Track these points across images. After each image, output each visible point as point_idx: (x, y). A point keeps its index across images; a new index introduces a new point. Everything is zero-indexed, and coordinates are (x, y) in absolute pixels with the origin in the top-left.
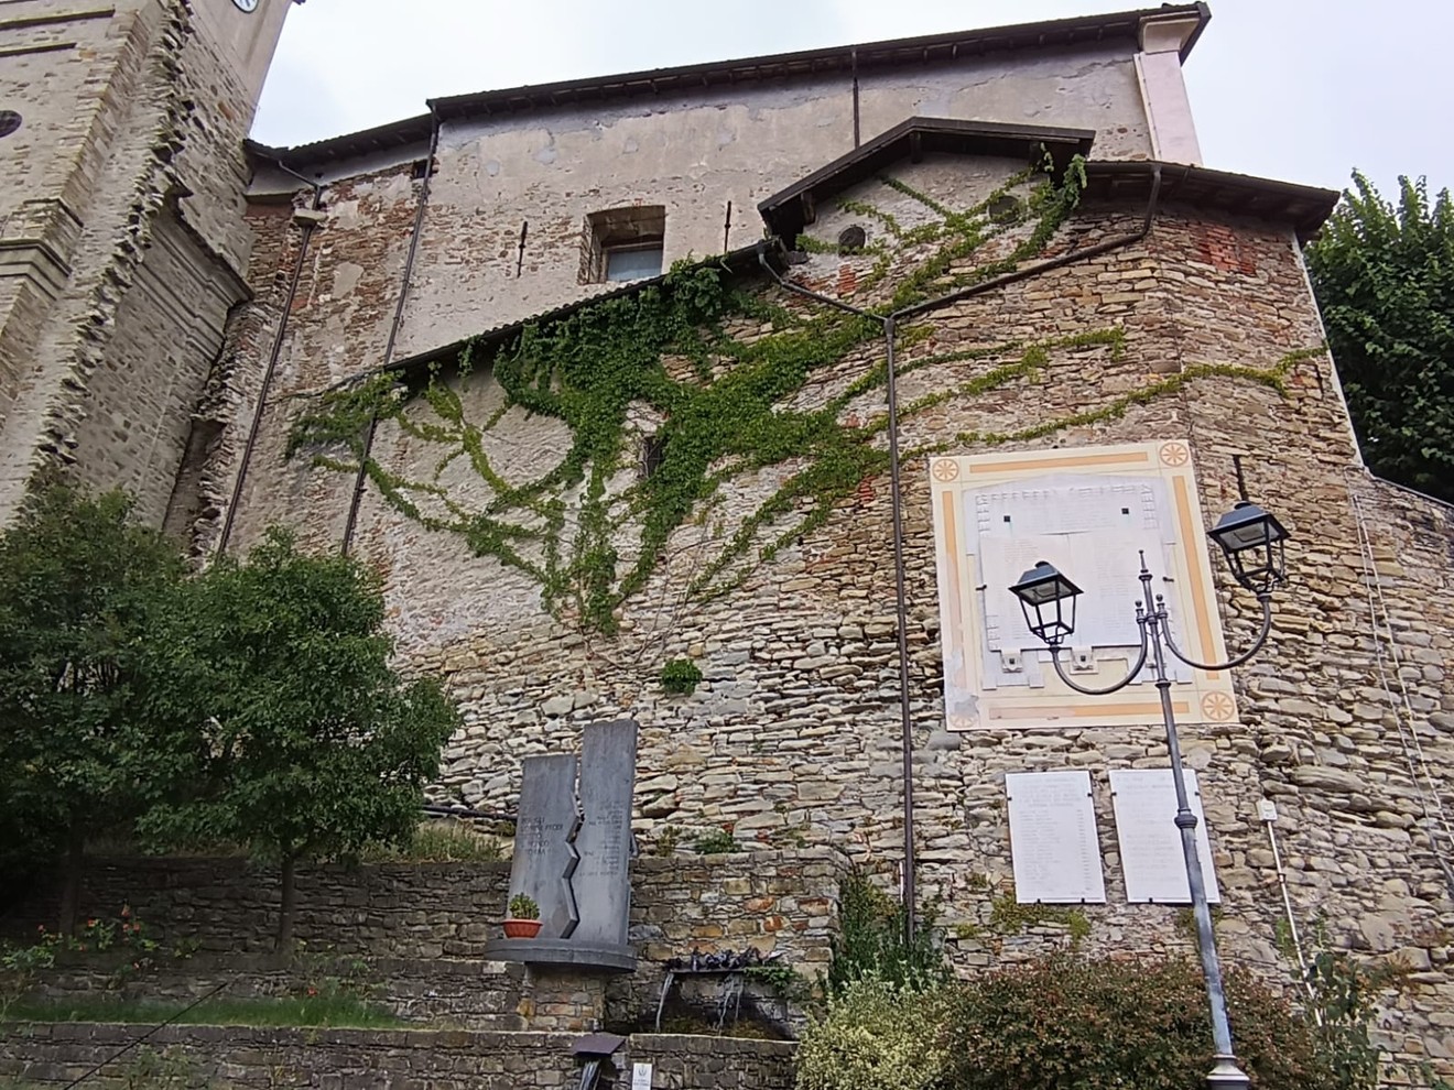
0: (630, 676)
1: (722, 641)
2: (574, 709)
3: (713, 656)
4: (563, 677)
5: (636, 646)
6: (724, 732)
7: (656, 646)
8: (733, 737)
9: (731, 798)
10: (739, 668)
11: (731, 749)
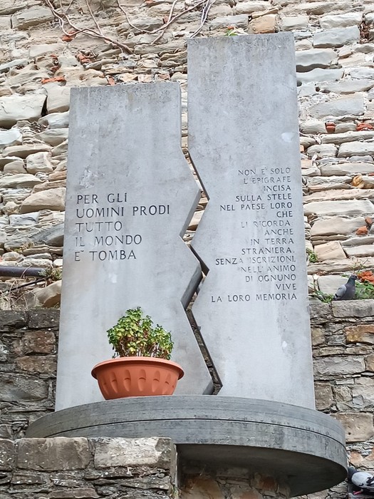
0: (149, 64)
1: (309, 12)
2: (45, 112)
3: (296, 33)
4: (20, 67)
5: (153, 21)
6: (328, 142)
7: (190, 20)
8: (345, 148)
9: (362, 233)
10: (344, 51)
11: (346, 166)
